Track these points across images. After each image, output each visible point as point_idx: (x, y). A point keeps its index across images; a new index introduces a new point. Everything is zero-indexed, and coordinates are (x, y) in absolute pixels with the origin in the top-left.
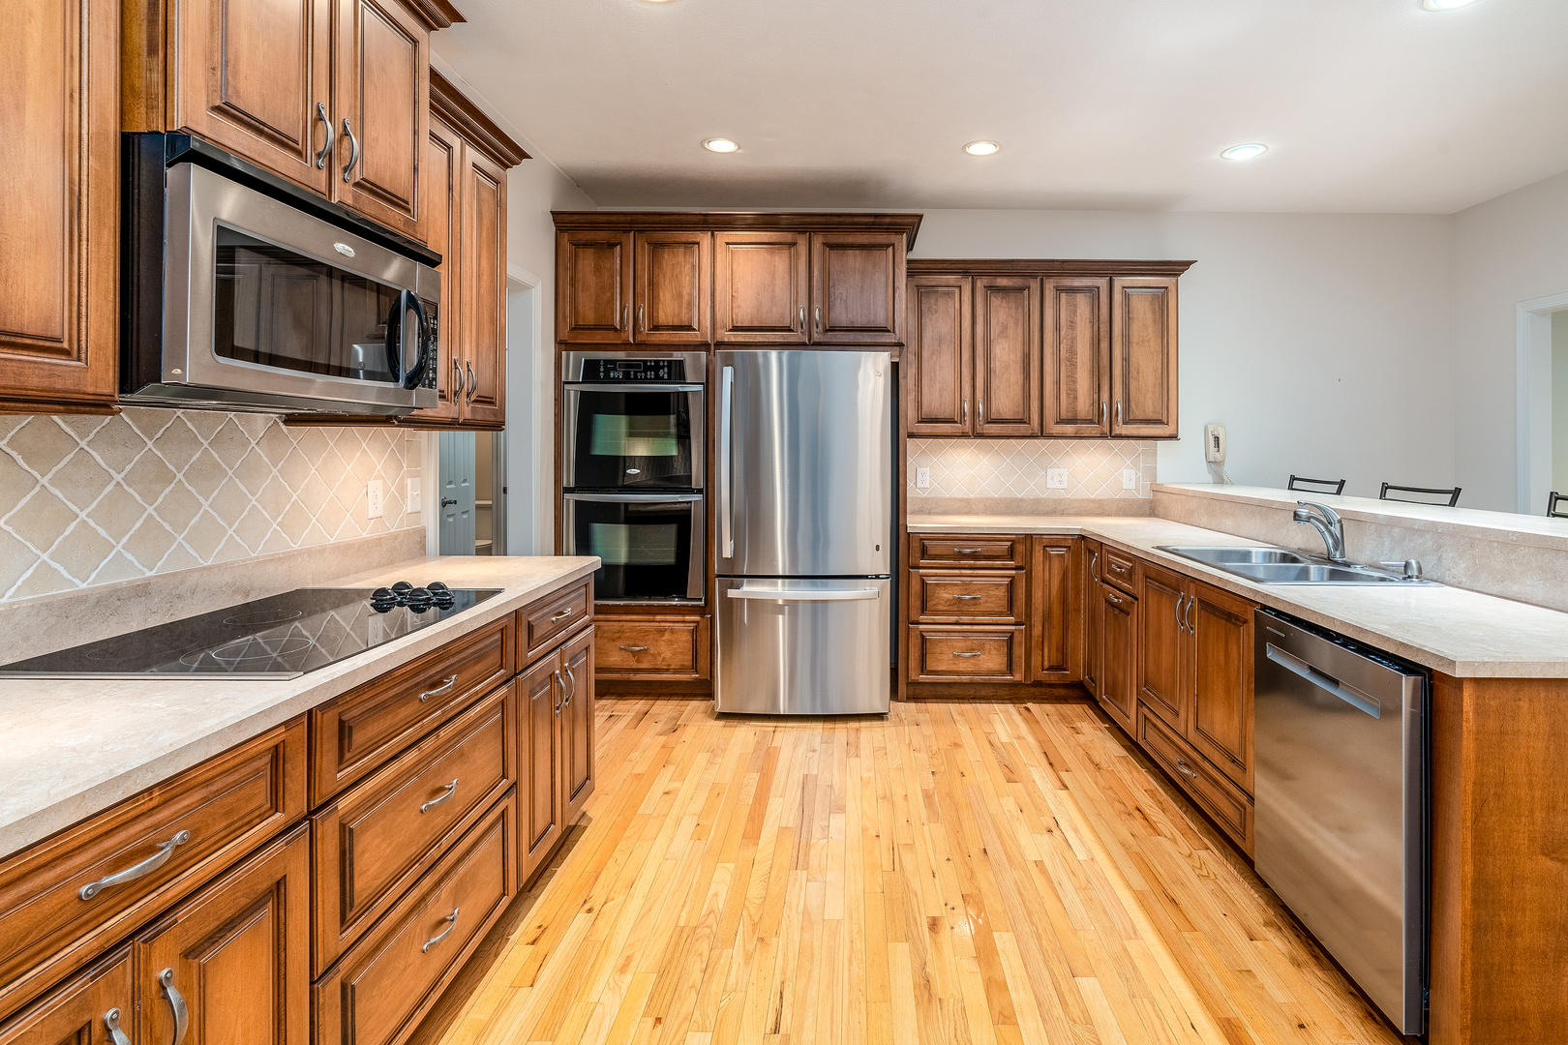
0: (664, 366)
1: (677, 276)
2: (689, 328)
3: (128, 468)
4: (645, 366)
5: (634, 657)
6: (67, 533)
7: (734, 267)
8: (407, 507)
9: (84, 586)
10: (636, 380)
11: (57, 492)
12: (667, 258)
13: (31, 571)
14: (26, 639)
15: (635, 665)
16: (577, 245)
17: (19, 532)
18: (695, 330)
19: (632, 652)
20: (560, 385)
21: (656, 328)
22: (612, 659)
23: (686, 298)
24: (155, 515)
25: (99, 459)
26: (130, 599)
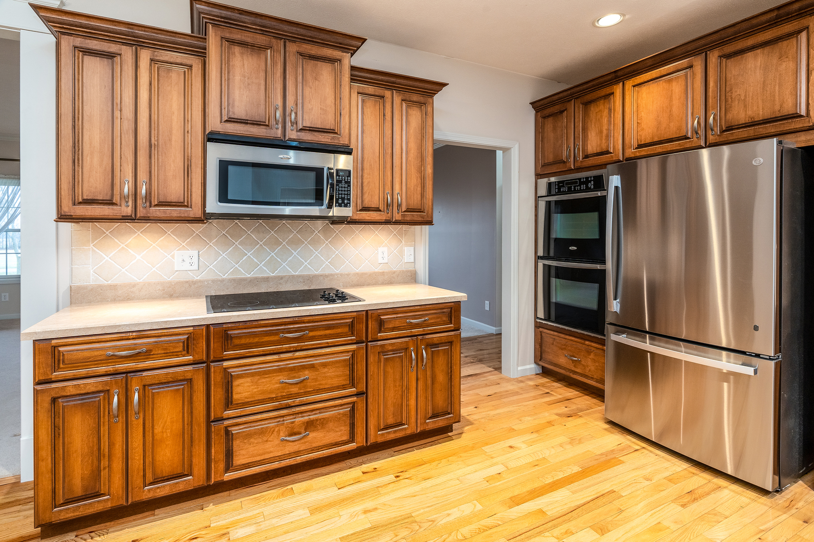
0: (591, 180)
1: (599, 119)
2: (608, 152)
3: (264, 240)
4: (580, 182)
5: (573, 363)
6: (244, 259)
7: (639, 101)
8: (404, 259)
9: (249, 276)
10: (575, 192)
11: (240, 247)
12: (593, 109)
13: (232, 269)
14: (228, 289)
15: (573, 369)
16: (544, 118)
17: (229, 258)
18: (611, 153)
19: (572, 360)
20: (537, 198)
21: (586, 156)
22: (561, 360)
23: (605, 132)
24: (274, 256)
25: (254, 237)
26: (261, 282)
